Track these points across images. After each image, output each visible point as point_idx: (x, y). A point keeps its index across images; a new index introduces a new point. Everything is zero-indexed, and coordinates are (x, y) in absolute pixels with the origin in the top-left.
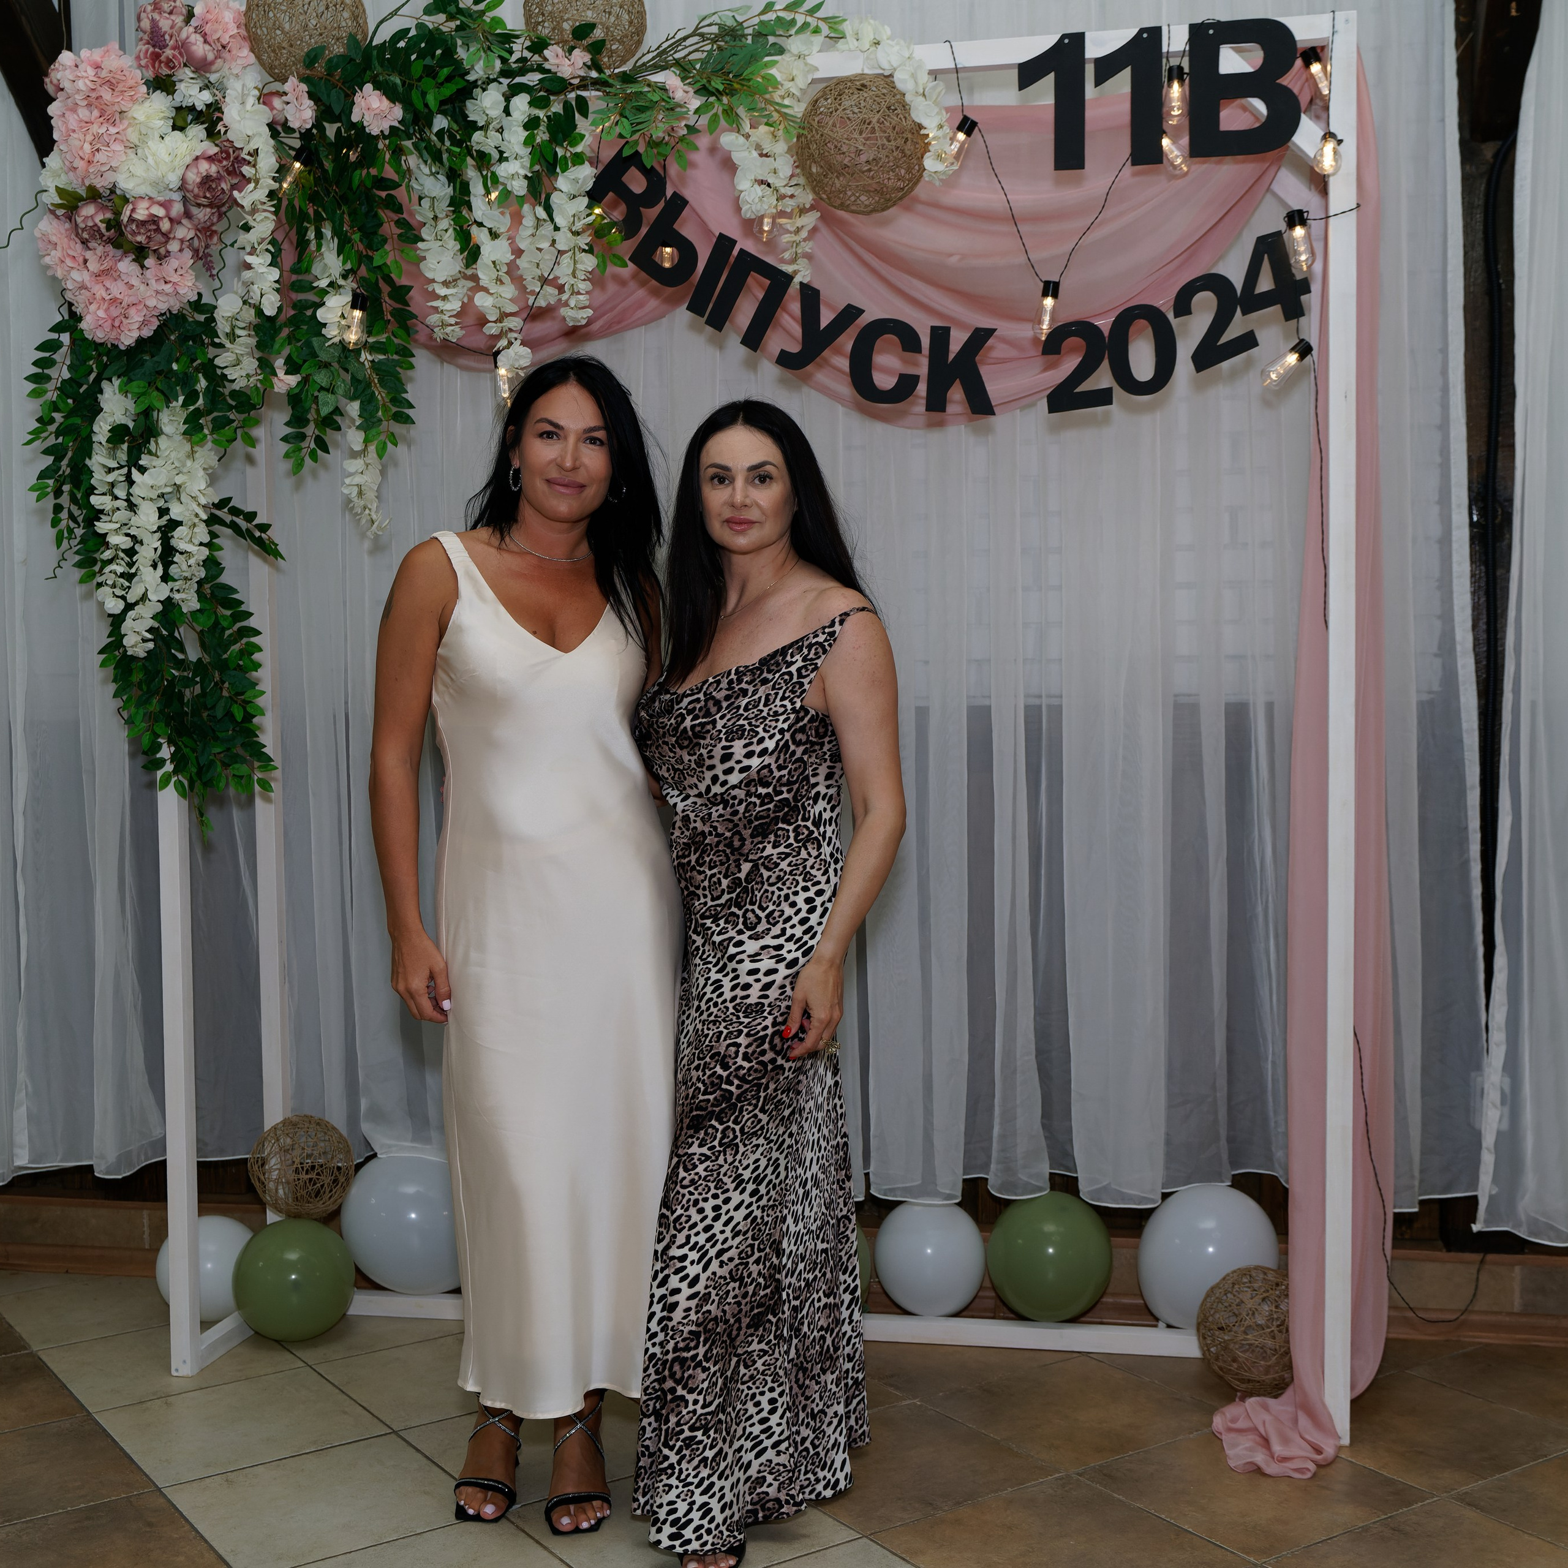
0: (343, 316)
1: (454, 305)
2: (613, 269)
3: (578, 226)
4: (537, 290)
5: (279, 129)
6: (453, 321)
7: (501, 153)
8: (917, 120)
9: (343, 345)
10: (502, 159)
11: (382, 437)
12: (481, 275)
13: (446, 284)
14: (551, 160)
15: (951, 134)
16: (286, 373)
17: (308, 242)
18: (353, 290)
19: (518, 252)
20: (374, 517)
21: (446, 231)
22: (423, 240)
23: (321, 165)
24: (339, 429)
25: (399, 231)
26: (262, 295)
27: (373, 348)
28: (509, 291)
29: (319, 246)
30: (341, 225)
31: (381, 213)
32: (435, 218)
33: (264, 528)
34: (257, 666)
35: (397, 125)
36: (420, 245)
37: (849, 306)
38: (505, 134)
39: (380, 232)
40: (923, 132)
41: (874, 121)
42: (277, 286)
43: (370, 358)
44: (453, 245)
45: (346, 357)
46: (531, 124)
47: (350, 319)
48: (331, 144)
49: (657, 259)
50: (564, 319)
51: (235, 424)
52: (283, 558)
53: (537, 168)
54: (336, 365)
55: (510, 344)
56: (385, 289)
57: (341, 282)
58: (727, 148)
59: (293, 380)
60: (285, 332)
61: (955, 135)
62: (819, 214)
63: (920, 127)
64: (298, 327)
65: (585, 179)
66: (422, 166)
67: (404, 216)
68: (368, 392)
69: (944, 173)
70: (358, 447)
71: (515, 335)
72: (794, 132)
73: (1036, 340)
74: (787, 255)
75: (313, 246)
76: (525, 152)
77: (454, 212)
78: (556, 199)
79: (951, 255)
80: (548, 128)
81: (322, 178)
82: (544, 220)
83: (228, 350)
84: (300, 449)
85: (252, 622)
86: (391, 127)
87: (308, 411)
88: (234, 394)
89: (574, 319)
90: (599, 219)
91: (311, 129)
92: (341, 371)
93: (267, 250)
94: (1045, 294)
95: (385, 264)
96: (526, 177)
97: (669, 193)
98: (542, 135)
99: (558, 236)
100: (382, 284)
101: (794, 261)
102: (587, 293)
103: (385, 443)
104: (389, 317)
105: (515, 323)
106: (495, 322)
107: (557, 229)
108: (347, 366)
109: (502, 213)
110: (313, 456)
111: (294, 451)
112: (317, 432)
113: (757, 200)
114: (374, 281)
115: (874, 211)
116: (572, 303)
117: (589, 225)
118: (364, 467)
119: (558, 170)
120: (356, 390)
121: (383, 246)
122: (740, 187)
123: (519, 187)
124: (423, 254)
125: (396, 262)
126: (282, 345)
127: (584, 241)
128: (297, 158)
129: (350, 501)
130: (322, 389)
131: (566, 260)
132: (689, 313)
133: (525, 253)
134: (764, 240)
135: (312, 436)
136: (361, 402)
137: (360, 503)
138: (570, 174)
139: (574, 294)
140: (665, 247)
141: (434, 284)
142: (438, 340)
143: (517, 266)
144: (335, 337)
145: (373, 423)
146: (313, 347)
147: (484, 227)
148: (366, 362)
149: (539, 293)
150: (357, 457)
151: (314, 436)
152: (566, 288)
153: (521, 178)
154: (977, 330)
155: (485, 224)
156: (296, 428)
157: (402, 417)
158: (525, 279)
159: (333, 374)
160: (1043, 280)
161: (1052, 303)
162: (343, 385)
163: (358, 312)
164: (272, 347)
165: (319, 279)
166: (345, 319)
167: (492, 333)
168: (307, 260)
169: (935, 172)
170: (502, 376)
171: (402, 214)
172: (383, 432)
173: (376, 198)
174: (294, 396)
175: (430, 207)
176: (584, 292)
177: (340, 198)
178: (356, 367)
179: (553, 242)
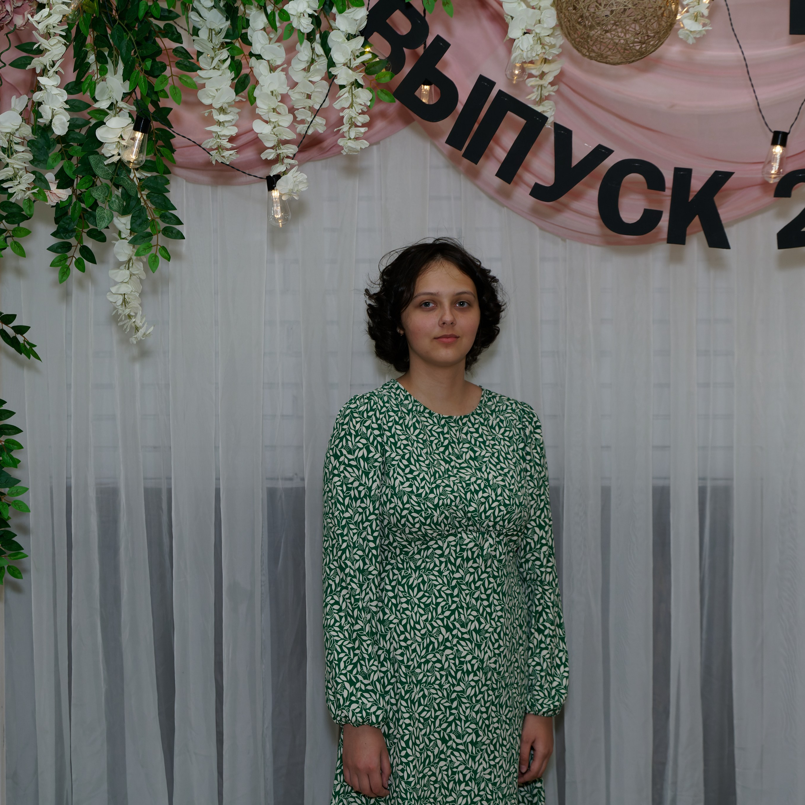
0: (121, 137)
1: (233, 131)
3: (354, 63)
4: (310, 120)
6: (229, 145)
9: (119, 165)
11: (153, 250)
12: (259, 103)
13: (221, 110)
16: (58, 188)
18: (132, 113)
19: (294, 85)
20: (139, 324)
21: (223, 62)
24: (104, 240)
25: (178, 59)
26: (53, 116)
27: (143, 167)
28: (286, 120)
29: (103, 71)
30: (129, 51)
31: (158, 40)
32: (213, 49)
33: (21, 330)
34: (15, 463)
36: (199, 72)
37: (600, 147)
39: (160, 59)
42: (68, 106)
43: (138, 175)
44: (230, 75)
45: (118, 175)
47: (130, 139)
51: (4, 235)
52: (39, 359)
53: (321, 8)
55: (289, 169)
56: (152, 110)
57: (121, 104)
59: (64, 194)
65: (359, 19)
67: (185, 45)
68: (137, 208)
70: (123, 258)
71: (292, 162)
74: (536, 97)
75: (93, 69)
77: (228, 43)
78: (335, 38)
82: (318, 56)
83: (7, 165)
84: (66, 259)
85: (10, 421)
88: (6, 205)
89: (351, 149)
90: (371, 57)
92: (113, 188)
93: (58, 72)
94: (774, 143)
96: (310, 16)
99: (334, 71)
101: (538, 102)
102: (363, 125)
103: (156, 256)
105: (290, 150)
106: (272, 148)
107: (331, 64)
108: (121, 183)
109: (279, 46)
110: (80, 265)
111: (60, 261)
115: (623, 62)
116: (352, 135)
117: (363, 63)
118: (129, 277)
119: (334, 10)
120: (128, 204)
121: (162, 73)
124: (202, 82)
125: (175, 88)
126: (55, 160)
127: (359, 77)
129: (115, 308)
131: (345, 94)
132: (450, 147)
133: (299, 86)
134: (514, 82)
135: (77, 246)
136: (132, 217)
137: (123, 311)
138: (348, 14)
139: (354, 126)
140: (424, 85)
141: (213, 110)
142: (214, 162)
143: (289, 96)
144: (113, 156)
145: (144, 237)
146: (90, 164)
147: (262, 59)
148: (135, 179)
149: (312, 121)
150: (122, 267)
151: (79, 246)
152: (345, 120)
153: (306, 16)
154: (717, 173)
155: (263, 57)
156: (63, 239)
157: (172, 232)
158: (298, 109)
159: (109, 191)
160: (773, 131)
161: (781, 151)
162: (117, 201)
163: (140, 133)
164: (45, 161)
165: (98, 101)
166: (123, 139)
167: (269, 159)
168: (88, 81)
169: (692, 30)
170: (275, 199)
171: (182, 43)
172: (154, 246)
173: (155, 27)
174: (62, 208)
175: (209, 38)
176: (360, 125)
177: (126, 25)
178: (128, 183)
179: (330, 77)
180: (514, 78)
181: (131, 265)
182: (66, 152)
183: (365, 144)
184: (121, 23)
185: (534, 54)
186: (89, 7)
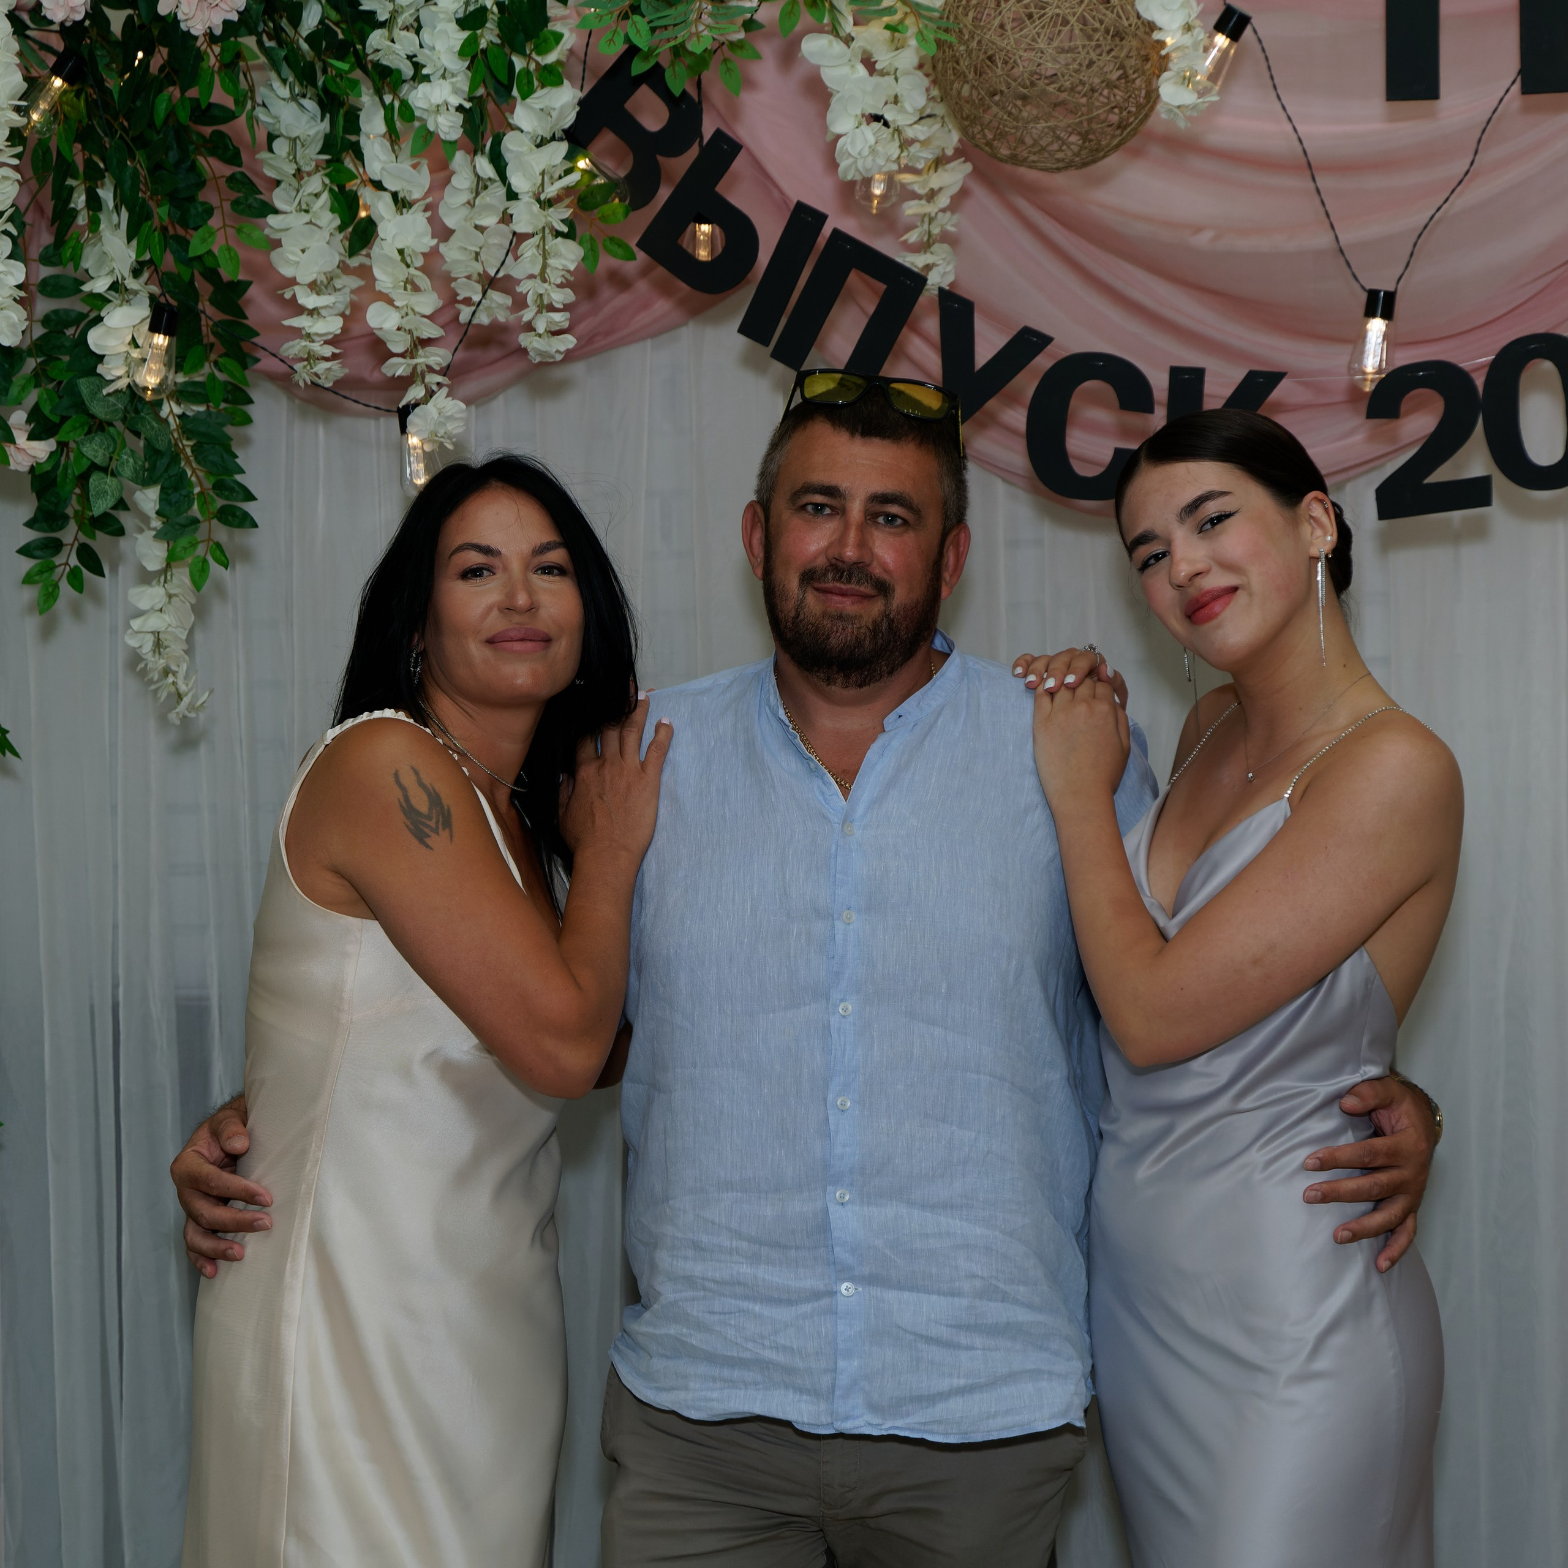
0: (134, 343)
1: (333, 325)
2: (607, 261)
3: (551, 191)
4: (476, 298)
5: (25, 17)
6: (328, 351)
7: (417, 67)
8: (1146, 15)
9: (133, 393)
10: (419, 76)
11: (201, 550)
12: (377, 273)
13: (314, 287)
14: (503, 78)
15: (1206, 42)
16: (31, 437)
17: (75, 213)
18: (152, 297)
19: (444, 233)
20: (183, 688)
21: (317, 196)
22: (276, 212)
23: (100, 83)
24: (120, 532)
25: (235, 195)
27: (181, 394)
28: (428, 302)
29: (94, 224)
30: (135, 187)
31: (201, 160)
32: (299, 174)
35: (235, 17)
36: (272, 220)
37: (1026, 331)
38: (425, 34)
39: (202, 196)
40: (1156, 36)
41: (1073, 20)
42: (22, 294)
43: (177, 410)
44: (329, 220)
45: (137, 411)
46: (471, 20)
47: (146, 346)
48: (117, 43)
49: (685, 242)
50: (524, 351)
52: (16, 754)
53: (481, 91)
54: (119, 425)
55: (430, 394)
56: (204, 287)
57: (131, 284)
58: (814, 61)
59: (41, 450)
60: (31, 364)
61: (1211, 37)
62: (969, 167)
63: (1152, 27)
64: (51, 359)
65: (562, 107)
66: (277, 84)
67: (243, 169)
68: (172, 472)
69: (1194, 107)
70: (154, 565)
71: (440, 379)
72: (930, 36)
73: (1354, 392)
74: (913, 237)
75: (82, 220)
76: (458, 66)
77: (328, 161)
78: (511, 144)
79: (1198, 229)
80: (500, 25)
81: (101, 103)
82: (490, 179)
84: (52, 568)
86: (226, 23)
87: (66, 501)
89: (541, 353)
90: (586, 177)
91: (83, 21)
92: (129, 436)
93: (6, 233)
94: (1370, 313)
95: (210, 252)
96: (460, 108)
97: (708, 131)
98: (489, 36)
99: (515, 208)
100: (200, 284)
101: (923, 247)
102: (566, 308)
103: (205, 561)
104: (212, 339)
105: (437, 357)
106: (402, 355)
107: (512, 195)
108: (139, 427)
109: (415, 166)
110: (75, 579)
111: (41, 572)
112: (83, 539)
113: (866, 152)
114: (187, 278)
115: (1069, 166)
116: (541, 327)
117: (568, 190)
118: (165, 599)
119: (515, 92)
120: (153, 467)
121: (205, 221)
122: (837, 128)
123: (449, 127)
124: (275, 236)
125: (229, 249)
126: (23, 388)
127: (557, 216)
128: (56, 71)
129: (139, 659)
130: (94, 467)
131: (528, 250)
132: (742, 340)
133: (455, 234)
134: (874, 211)
135: (72, 545)
136: (162, 489)
137: (156, 663)
138: (537, 101)
139: (544, 311)
140: (700, 223)
141: (296, 288)
142: (301, 384)
143: (441, 256)
144: (119, 378)
145: (183, 526)
146: (79, 395)
147: (385, 189)
148: (171, 419)
149: (480, 302)
150: (154, 582)
151: (76, 545)
152: (530, 299)
153: (452, 110)
154: (1252, 375)
155: (386, 185)
156: (45, 531)
157: (234, 515)
158: (455, 279)
159: (114, 441)
160: (1368, 287)
161: (1384, 328)
162: (131, 460)
163: (162, 336)
164: (6, 391)
165: (92, 278)
166: (137, 346)
167: (397, 375)
168: (72, 243)
169: (1177, 104)
170: (415, 448)
171: (240, 165)
172: (202, 541)
173: (194, 138)
174: (41, 475)
175: (289, 154)
176: (561, 306)
177: (133, 140)
178: (152, 428)
179: (506, 218)
180: (872, 202)
181: (169, 577)
182: (44, 370)
183: (569, 342)
184: (124, 135)
185: (881, 162)
186: (73, 107)
